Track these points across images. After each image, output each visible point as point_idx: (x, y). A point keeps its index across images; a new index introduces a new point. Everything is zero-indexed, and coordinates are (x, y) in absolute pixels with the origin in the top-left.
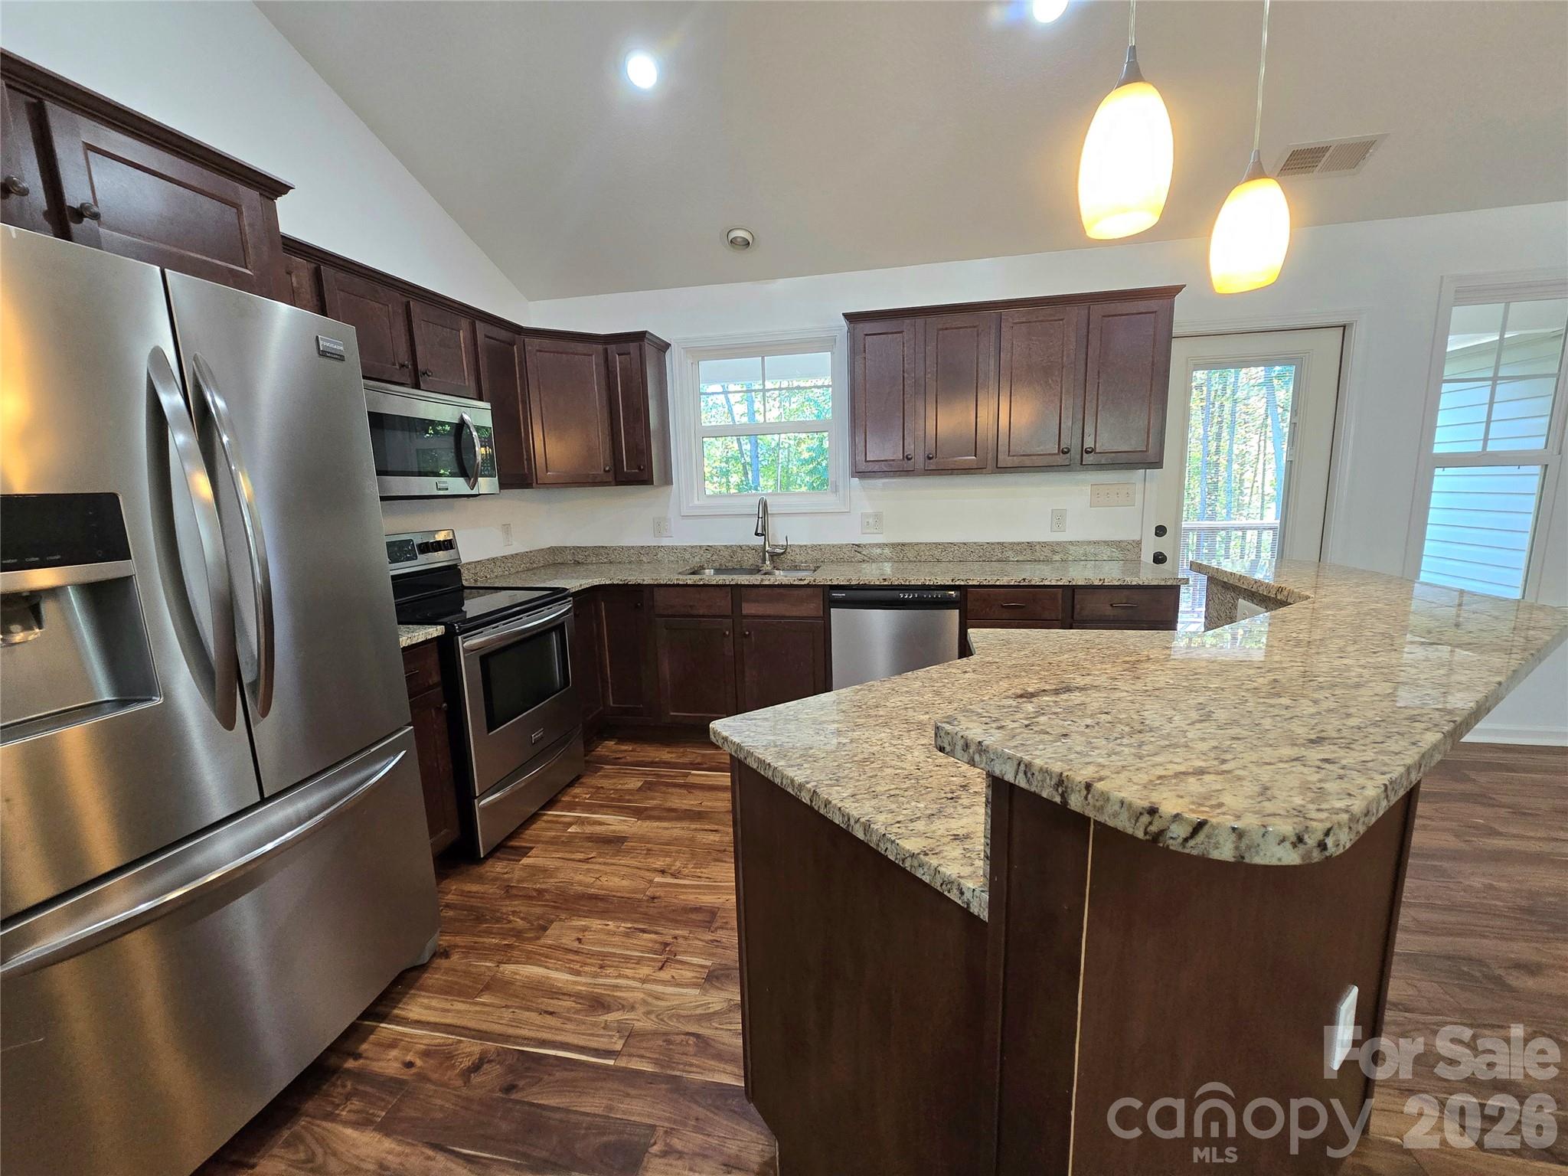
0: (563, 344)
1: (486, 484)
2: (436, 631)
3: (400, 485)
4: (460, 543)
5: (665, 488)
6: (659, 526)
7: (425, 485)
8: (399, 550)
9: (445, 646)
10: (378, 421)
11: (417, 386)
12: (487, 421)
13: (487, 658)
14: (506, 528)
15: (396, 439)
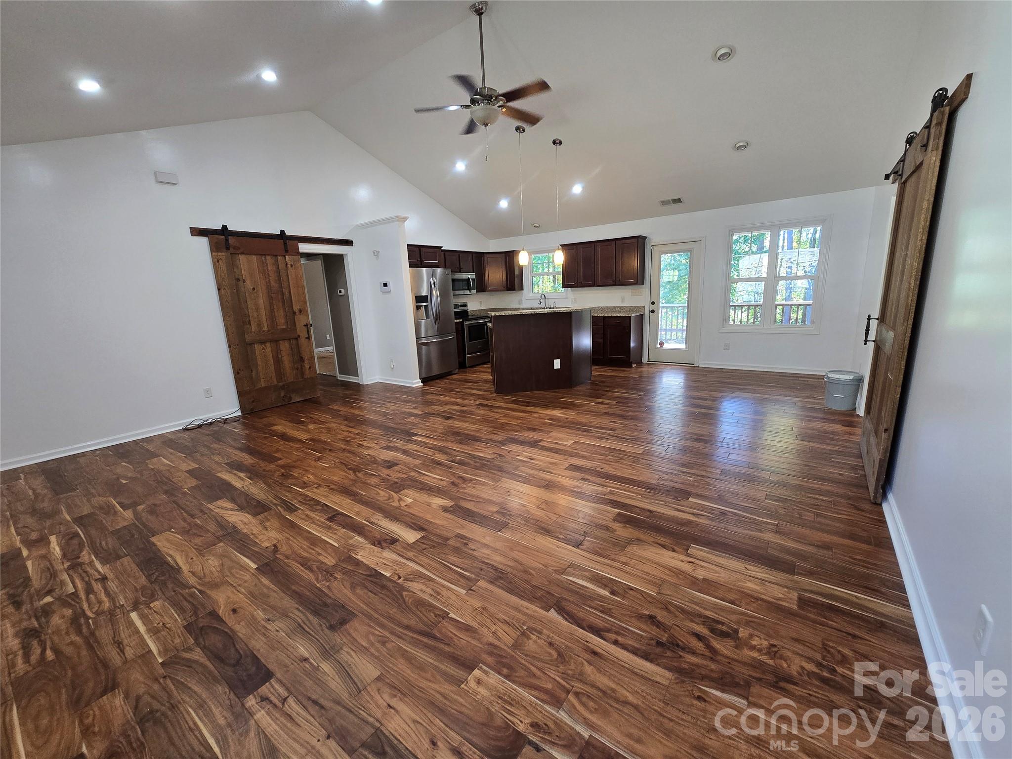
0: (494, 255)
1: (474, 292)
2: (461, 320)
3: (457, 292)
4: (469, 305)
5: (520, 292)
6: (520, 303)
7: (461, 292)
8: (456, 306)
9: (462, 323)
10: (454, 280)
11: (460, 272)
12: (474, 277)
13: (470, 327)
14: (481, 303)
15: (456, 283)
